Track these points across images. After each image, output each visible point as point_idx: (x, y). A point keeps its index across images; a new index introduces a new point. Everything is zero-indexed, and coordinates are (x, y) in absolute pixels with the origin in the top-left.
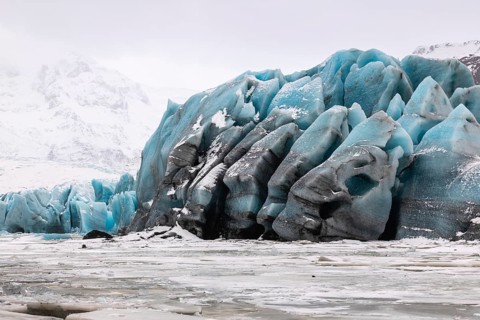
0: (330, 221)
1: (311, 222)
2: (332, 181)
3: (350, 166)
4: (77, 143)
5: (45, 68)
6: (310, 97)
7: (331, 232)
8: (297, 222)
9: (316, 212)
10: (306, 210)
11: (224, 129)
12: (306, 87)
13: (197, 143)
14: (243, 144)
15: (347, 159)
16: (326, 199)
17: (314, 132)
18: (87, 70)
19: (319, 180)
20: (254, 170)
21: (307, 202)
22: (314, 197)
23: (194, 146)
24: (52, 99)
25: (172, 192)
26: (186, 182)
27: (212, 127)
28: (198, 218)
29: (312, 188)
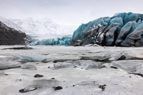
0: (137, 43)
1: (133, 43)
2: (137, 35)
3: (141, 32)
4: (50, 33)
5: (45, 22)
6: (120, 21)
7: (137, 45)
8: (130, 43)
9: (134, 41)
10: (132, 41)
11: (101, 27)
12: (118, 19)
13: (97, 29)
14: (107, 29)
15: (141, 31)
16: (136, 39)
17: (126, 26)
18: (51, 22)
19: (134, 35)
20: (113, 34)
21: (132, 39)
22: (133, 38)
23: (96, 30)
24: (46, 27)
25: (93, 38)
26: (96, 36)
27: (99, 26)
28: (101, 43)
29: (133, 37)
